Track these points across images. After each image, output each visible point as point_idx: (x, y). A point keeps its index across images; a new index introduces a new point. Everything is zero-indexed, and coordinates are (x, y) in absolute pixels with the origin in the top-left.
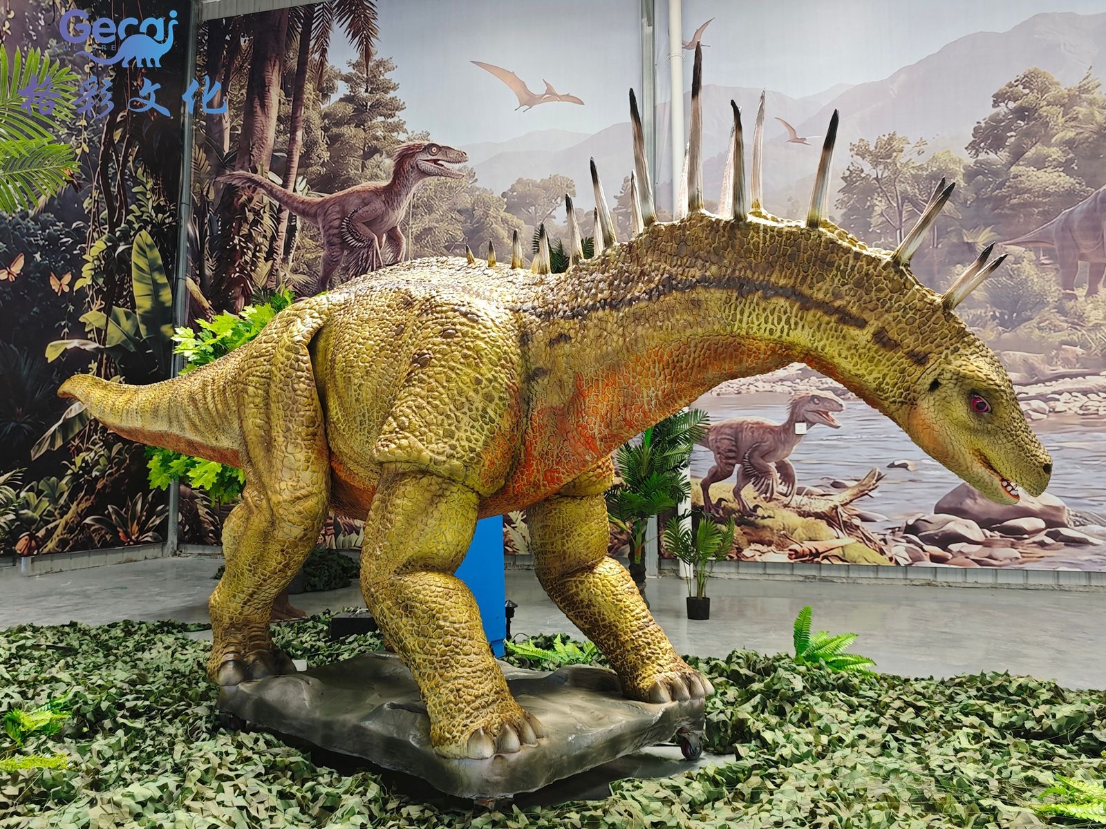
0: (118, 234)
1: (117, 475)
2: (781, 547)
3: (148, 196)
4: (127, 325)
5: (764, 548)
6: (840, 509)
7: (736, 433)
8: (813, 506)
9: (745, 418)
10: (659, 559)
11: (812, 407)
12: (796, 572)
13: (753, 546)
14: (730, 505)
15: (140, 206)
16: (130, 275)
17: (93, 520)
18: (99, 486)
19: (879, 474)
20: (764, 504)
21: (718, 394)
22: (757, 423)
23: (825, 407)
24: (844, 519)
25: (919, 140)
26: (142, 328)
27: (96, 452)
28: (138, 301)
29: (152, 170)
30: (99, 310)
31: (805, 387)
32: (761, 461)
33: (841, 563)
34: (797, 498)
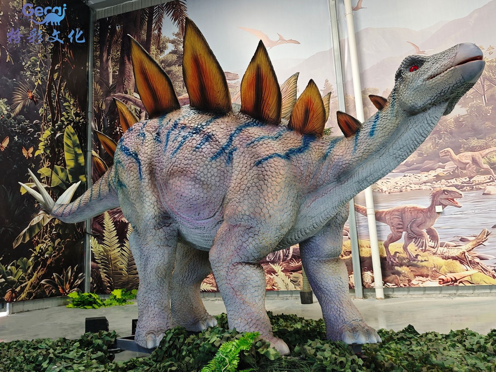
0: (57, 127)
1: (58, 257)
2: (434, 277)
3: (71, 108)
4: (62, 175)
5: (424, 279)
6: (466, 254)
7: (402, 214)
8: (451, 253)
9: (406, 205)
10: (363, 289)
11: (444, 196)
12: (443, 292)
13: (417, 278)
14: (402, 255)
15: (67, 113)
16: (63, 149)
17: (46, 281)
18: (48, 263)
19: (487, 233)
20: (421, 253)
21: (389, 193)
22: (413, 208)
23: (452, 196)
24: (470, 259)
25: (489, 47)
26: (70, 177)
27: (47, 244)
28: (68, 163)
29: (74, 94)
30: (48, 167)
31: (439, 186)
32: (417, 229)
33: (470, 285)
34: (441, 249)
